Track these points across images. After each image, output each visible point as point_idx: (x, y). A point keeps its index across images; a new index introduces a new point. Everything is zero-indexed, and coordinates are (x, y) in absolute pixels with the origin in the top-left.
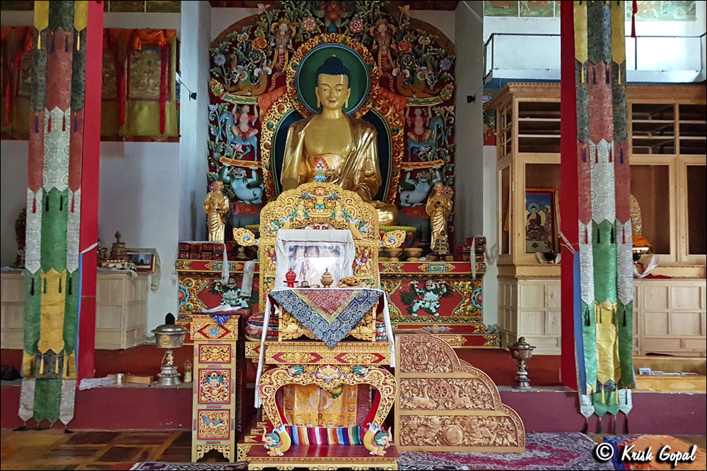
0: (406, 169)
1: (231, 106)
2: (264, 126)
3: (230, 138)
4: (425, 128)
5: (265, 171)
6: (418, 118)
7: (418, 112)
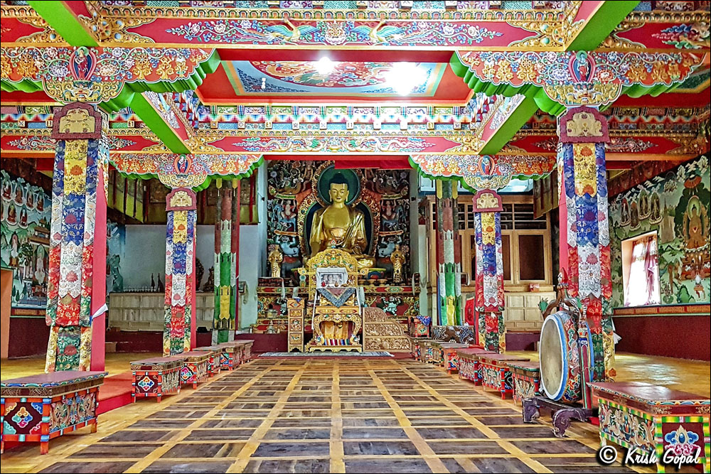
0: (382, 236)
1: (280, 201)
2: (299, 212)
3: (280, 219)
4: (393, 212)
5: (300, 237)
6: (389, 206)
7: (388, 203)
